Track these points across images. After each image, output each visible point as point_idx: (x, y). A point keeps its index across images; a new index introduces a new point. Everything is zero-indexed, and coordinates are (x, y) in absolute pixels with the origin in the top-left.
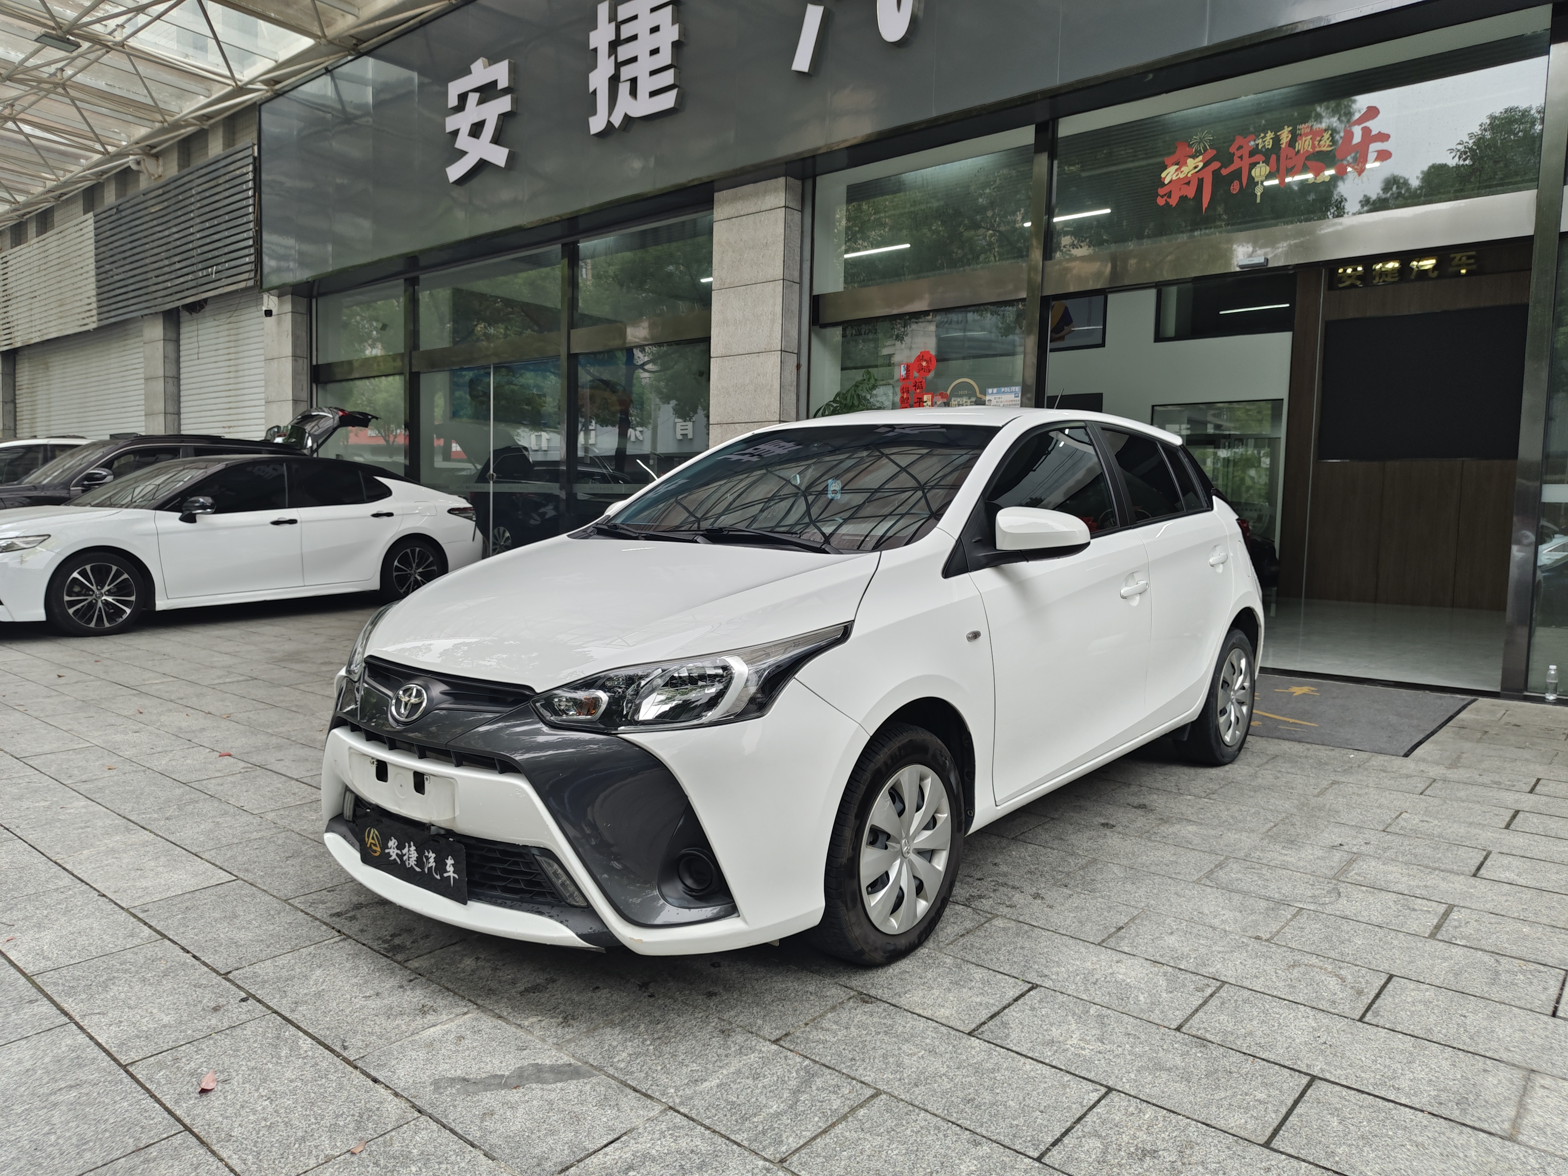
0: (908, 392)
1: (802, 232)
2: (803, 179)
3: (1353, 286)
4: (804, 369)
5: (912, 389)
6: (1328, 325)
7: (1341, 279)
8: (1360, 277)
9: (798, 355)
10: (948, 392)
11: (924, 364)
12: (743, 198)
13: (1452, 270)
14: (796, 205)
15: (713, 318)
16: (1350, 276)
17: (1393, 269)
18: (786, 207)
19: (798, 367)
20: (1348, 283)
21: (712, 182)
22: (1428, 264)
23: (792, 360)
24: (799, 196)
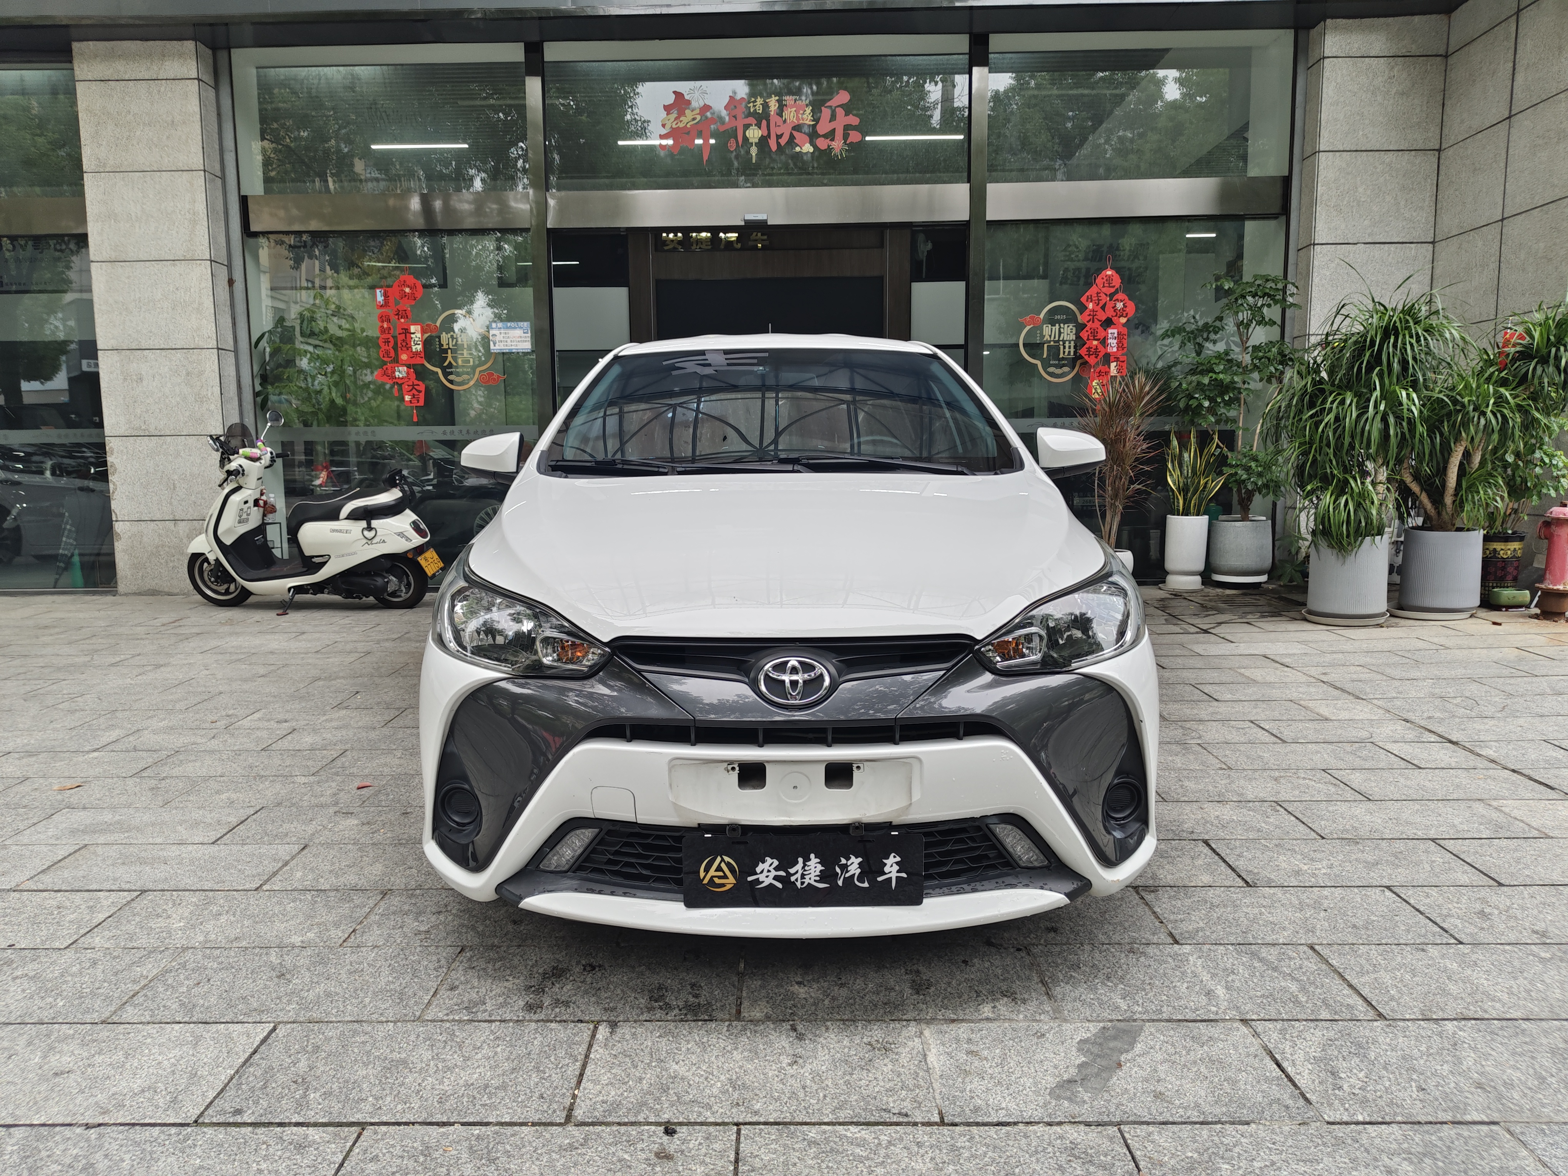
0: (389, 321)
1: (219, 115)
2: (214, 49)
3: (675, 249)
4: (239, 286)
5: (394, 319)
6: (658, 282)
7: (665, 242)
8: (680, 242)
9: (229, 267)
10: (438, 324)
11: (407, 290)
12: (124, 56)
13: (751, 243)
14: (208, 78)
15: (88, 210)
16: (672, 241)
17: (707, 238)
18: (199, 80)
19: (231, 282)
20: (671, 247)
21: (67, 26)
22: (733, 236)
23: (223, 273)
24: (211, 69)
